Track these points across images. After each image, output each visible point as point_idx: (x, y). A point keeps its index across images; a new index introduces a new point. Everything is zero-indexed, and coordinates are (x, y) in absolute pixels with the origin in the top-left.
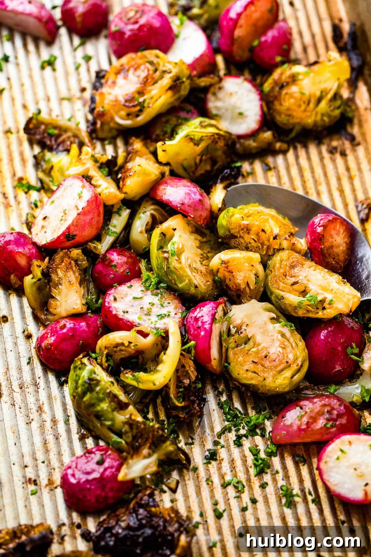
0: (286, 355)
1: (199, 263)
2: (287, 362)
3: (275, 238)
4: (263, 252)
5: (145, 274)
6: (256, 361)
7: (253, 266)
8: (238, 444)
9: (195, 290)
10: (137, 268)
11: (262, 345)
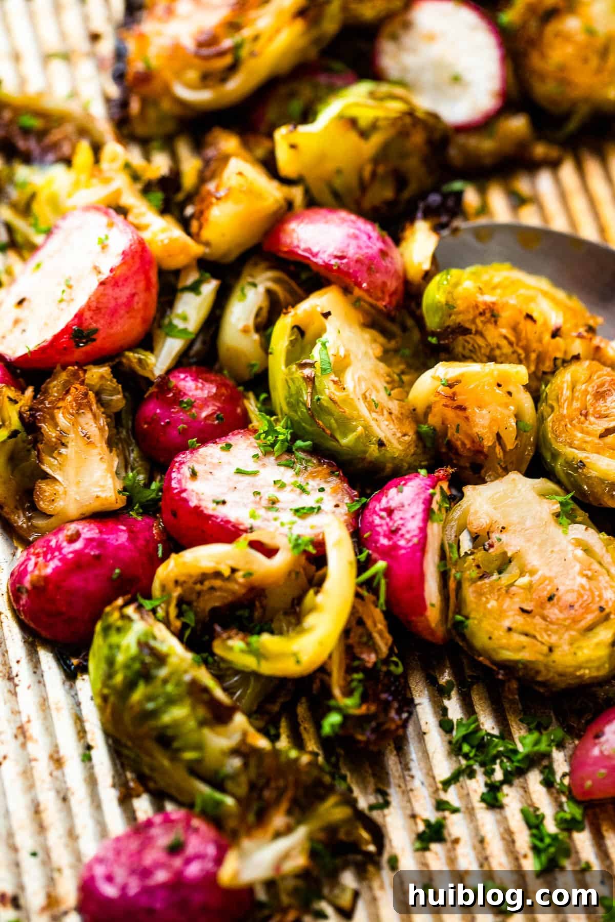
0: (597, 593)
1: (383, 393)
2: (601, 609)
3: (555, 335)
5: (259, 421)
6: (529, 609)
7: (510, 393)
8: (493, 801)
10: (239, 410)
11: (540, 573)
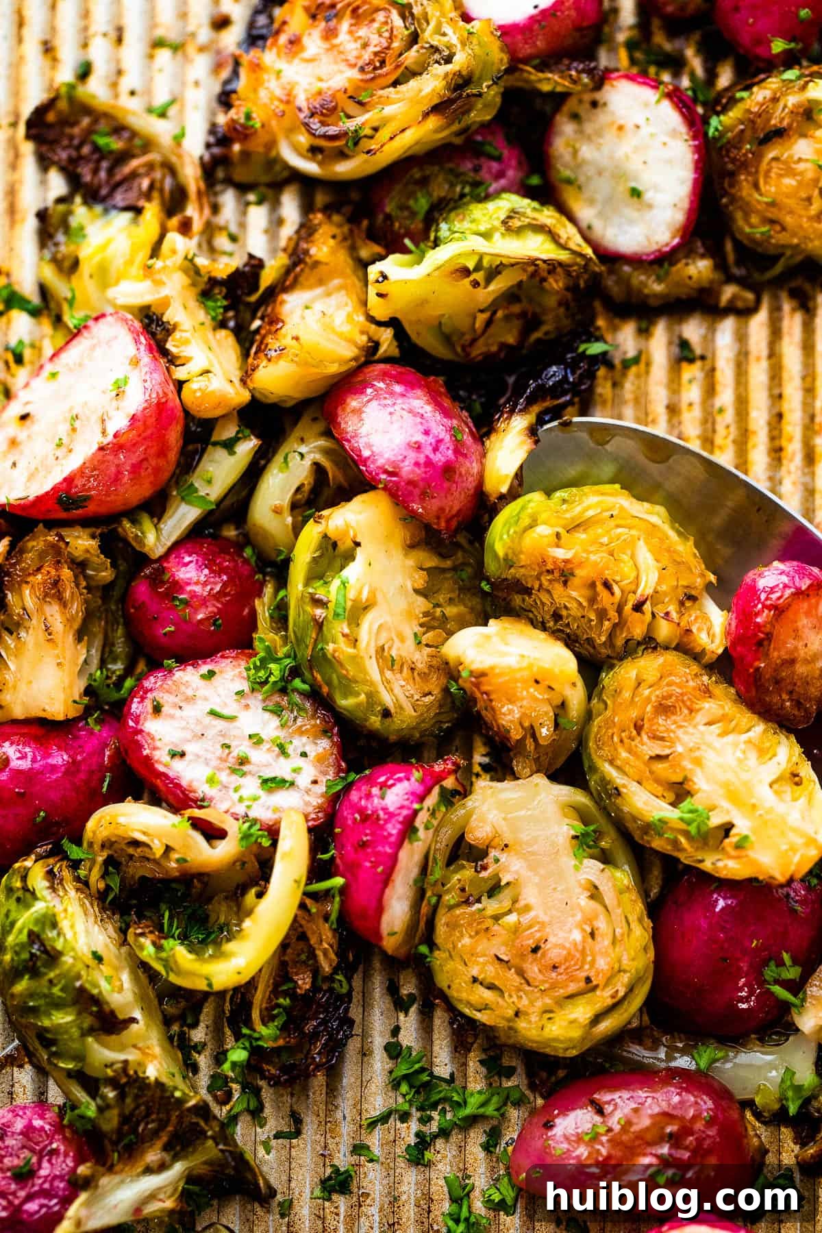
0: (589, 959)
1: (410, 642)
2: (588, 980)
3: (638, 607)
4: (600, 635)
5: (265, 635)
6: (506, 958)
7: (550, 687)
9: (382, 723)
10: (246, 611)
11: (532, 914)
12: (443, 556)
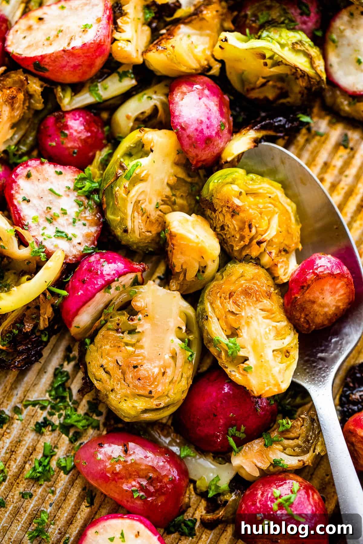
0: (156, 383)
1: (154, 205)
2: (151, 392)
3: (259, 243)
4: (237, 246)
5: (93, 169)
6: (120, 364)
7: (202, 257)
8: (39, 428)
9: (122, 233)
10: (91, 154)
12: (189, 176)
